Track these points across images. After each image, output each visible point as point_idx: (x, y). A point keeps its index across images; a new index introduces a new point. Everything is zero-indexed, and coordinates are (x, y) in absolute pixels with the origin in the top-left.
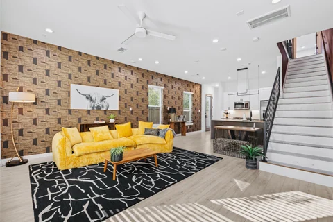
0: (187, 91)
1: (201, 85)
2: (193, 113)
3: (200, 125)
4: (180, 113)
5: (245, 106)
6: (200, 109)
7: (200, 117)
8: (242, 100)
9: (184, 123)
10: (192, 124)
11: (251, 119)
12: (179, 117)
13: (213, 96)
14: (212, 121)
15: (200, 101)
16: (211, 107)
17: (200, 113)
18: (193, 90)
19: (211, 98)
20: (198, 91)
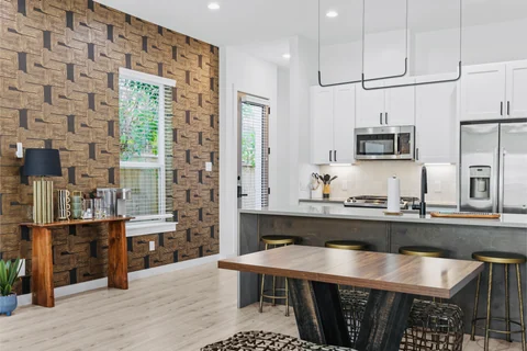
0: (140, 67)
1: (214, 50)
2: (175, 176)
3: (214, 231)
4: (103, 175)
5: (399, 145)
6: (214, 157)
7: (214, 195)
8: (384, 117)
9: (117, 225)
10: (171, 227)
11: (422, 209)
12: (92, 195)
13: (272, 104)
14: (244, 216)
15: (214, 121)
16: (267, 151)
17: (214, 177)
18: (177, 67)
19: (266, 110)
20: (202, 74)
